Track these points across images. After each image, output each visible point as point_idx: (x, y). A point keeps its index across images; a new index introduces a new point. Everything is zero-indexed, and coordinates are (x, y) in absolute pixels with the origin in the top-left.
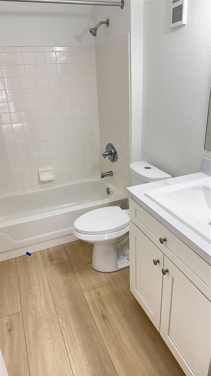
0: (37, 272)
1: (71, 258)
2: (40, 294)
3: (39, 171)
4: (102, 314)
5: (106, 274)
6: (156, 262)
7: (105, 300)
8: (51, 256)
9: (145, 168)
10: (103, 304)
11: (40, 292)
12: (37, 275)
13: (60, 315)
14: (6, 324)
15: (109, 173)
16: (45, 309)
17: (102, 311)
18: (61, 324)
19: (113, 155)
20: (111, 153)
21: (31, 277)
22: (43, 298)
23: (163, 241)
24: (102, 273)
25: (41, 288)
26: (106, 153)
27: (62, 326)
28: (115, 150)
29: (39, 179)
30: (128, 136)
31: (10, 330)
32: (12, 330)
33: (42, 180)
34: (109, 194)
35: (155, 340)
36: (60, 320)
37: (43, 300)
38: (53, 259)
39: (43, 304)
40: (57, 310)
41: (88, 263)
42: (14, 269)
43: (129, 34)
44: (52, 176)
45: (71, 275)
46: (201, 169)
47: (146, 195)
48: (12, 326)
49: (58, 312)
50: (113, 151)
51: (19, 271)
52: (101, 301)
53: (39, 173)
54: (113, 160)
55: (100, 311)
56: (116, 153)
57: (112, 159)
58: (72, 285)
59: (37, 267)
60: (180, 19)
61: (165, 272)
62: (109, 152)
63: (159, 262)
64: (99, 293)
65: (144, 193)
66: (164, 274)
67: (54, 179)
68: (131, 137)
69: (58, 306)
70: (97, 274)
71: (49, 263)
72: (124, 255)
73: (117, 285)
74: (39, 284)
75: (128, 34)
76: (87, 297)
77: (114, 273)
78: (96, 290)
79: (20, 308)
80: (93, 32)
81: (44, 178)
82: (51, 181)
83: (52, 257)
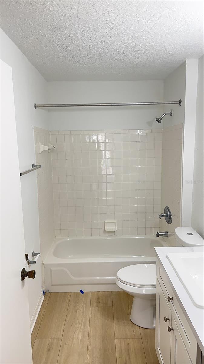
0: (83, 309)
1: (114, 305)
2: (80, 329)
3: (105, 222)
5: (141, 329)
6: (166, 320)
7: (133, 352)
8: (98, 298)
9: (188, 234)
10: (129, 354)
11: (81, 327)
12: (83, 311)
13: (90, 352)
14: (48, 344)
15: (165, 233)
16: (80, 343)
17: (126, 361)
18: (88, 360)
19: (168, 218)
20: (167, 216)
21: (78, 312)
22: (81, 332)
24: (137, 327)
25: (83, 324)
26: (163, 215)
27: (88, 362)
28: (170, 213)
29: (104, 228)
30: (179, 203)
31: (49, 350)
32: (50, 350)
33: (106, 230)
36: (88, 356)
37: (80, 334)
38: (100, 302)
39: (80, 338)
40: (89, 347)
41: (128, 314)
42: (67, 301)
43: (183, 123)
44: (115, 228)
45: (110, 320)
48: (51, 348)
49: (89, 349)
51: (70, 305)
52: (128, 351)
53: (105, 223)
55: (125, 360)
56: (170, 216)
57: (168, 221)
58: (108, 329)
59: (85, 305)
61: (170, 330)
62: (166, 214)
63: (169, 320)
64: (129, 344)
65: (166, 255)
67: (116, 230)
68: (182, 204)
69: (91, 343)
70: (132, 326)
71: (95, 304)
73: (147, 342)
74: (82, 320)
76: (117, 344)
77: (148, 330)
78: (127, 341)
79: (61, 335)
80: (159, 120)
81: (108, 228)
82: (113, 232)
83: (99, 300)
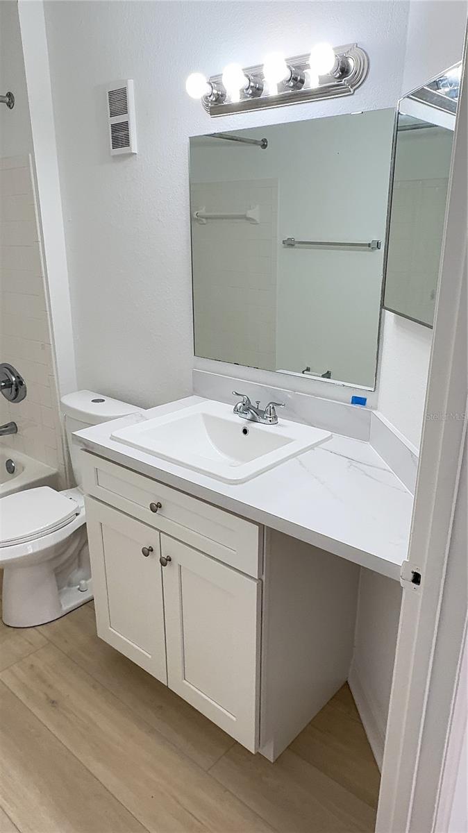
4: (48, 698)
6: (147, 552)
7: (49, 672)
9: (93, 401)
10: (44, 681)
15: (7, 427)
17: (46, 694)
19: (13, 388)
20: (8, 385)
23: (155, 508)
24: (29, 629)
28: (18, 377)
30: (45, 346)
34: (13, 472)
35: (161, 707)
43: (30, 155)
46: (194, 389)
47: (113, 438)
50: (14, 379)
52: (39, 677)
54: (15, 398)
55: (42, 695)
56: (20, 382)
57: (13, 395)
60: (127, 143)
61: (165, 562)
62: (4, 382)
63: (152, 550)
64: (32, 665)
66: (163, 564)
68: (54, 346)
70: (18, 634)
72: (70, 585)
73: (66, 641)
75: (28, 156)
78: (25, 663)
